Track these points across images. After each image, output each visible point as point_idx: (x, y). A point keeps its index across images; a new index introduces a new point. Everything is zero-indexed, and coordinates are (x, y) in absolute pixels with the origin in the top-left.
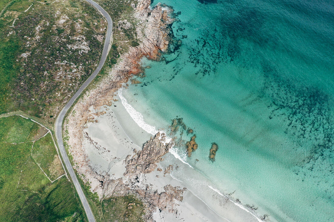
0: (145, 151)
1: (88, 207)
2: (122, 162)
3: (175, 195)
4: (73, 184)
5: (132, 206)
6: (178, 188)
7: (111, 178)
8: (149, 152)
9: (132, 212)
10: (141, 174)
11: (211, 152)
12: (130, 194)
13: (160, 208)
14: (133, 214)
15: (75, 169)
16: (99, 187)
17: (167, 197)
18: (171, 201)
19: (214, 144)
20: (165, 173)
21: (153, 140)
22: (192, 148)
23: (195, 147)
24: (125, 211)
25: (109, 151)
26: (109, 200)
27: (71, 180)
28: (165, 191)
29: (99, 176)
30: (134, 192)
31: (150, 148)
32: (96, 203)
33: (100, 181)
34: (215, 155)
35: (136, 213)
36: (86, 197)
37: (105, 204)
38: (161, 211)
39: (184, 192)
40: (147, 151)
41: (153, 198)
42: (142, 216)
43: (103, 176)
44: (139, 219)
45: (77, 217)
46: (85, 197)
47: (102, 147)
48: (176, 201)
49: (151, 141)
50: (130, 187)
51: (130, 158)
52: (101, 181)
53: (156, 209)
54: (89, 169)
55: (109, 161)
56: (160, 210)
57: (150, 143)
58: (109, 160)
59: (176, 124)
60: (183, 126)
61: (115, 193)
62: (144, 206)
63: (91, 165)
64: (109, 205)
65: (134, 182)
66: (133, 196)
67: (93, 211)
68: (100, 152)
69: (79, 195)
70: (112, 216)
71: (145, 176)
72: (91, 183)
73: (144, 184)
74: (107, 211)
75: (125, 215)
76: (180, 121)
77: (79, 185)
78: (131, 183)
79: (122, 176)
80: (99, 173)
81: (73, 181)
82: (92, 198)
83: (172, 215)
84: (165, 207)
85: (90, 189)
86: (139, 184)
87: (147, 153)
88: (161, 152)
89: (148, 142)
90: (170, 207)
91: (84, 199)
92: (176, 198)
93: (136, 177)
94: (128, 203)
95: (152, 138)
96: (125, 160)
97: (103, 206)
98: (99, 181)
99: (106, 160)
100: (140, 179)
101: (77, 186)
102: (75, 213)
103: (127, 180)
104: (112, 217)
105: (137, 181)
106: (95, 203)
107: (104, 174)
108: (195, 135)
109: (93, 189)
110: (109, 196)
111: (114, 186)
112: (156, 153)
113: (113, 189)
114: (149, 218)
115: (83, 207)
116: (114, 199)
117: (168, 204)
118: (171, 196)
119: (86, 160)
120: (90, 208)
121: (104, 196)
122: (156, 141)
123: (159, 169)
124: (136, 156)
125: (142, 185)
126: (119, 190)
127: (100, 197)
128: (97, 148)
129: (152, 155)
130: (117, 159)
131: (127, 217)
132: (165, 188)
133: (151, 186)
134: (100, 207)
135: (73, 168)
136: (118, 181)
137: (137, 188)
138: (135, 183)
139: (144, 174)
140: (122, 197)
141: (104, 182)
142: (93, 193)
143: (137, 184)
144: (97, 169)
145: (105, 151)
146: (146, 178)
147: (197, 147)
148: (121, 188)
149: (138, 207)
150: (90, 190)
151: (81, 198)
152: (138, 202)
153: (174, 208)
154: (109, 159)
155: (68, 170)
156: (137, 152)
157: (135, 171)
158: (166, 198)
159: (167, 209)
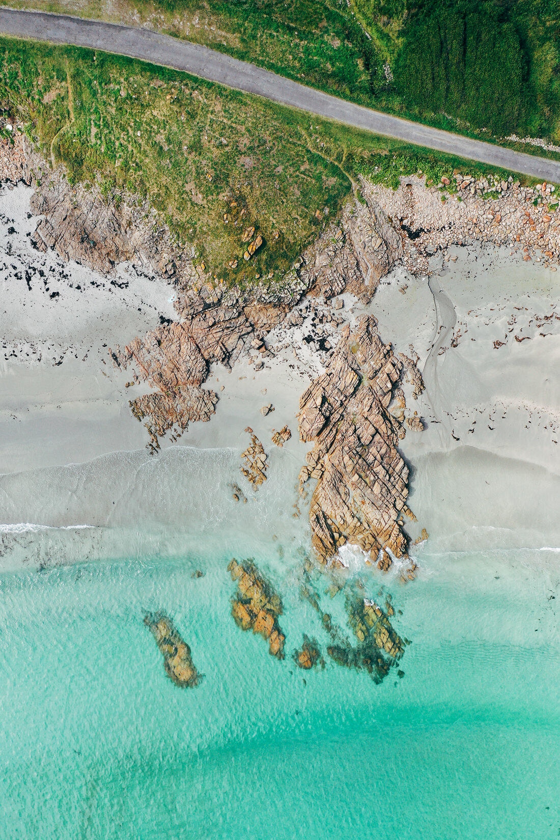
0: (383, 451)
1: (371, 126)
2: (421, 349)
3: (167, 403)
4: (492, 141)
5: (249, 244)
6: (175, 434)
7: (400, 272)
8: (371, 459)
9: (228, 229)
10: (323, 371)
11: (179, 645)
12: (291, 278)
13: (172, 326)
14: (225, 227)
15: (538, 186)
16: (408, 212)
17: (182, 376)
18: (160, 375)
19: (191, 682)
20: (254, 442)
21: (398, 512)
22: (246, 602)
23: (242, 612)
24: (254, 212)
25: (498, 344)
26: (334, 202)
27: (511, 145)
28: (204, 386)
29: (441, 241)
30: (287, 297)
31: (376, 474)
32: (362, 157)
33: (422, 230)
34: (159, 644)
35: (217, 237)
36: (410, 147)
37: (333, 181)
38: (163, 320)
39: (148, 438)
40: (378, 457)
41: (216, 334)
42: (193, 249)
43: (430, 255)
44: (195, 232)
45: (375, 73)
46: (415, 142)
47: (537, 337)
48: (147, 388)
49: (399, 505)
50: (318, 301)
51: (408, 387)
52: (422, 234)
53: (180, 310)
54: (497, 232)
55: (460, 315)
56: (169, 321)
57: (393, 492)
58: (467, 319)
59: (378, 641)
60: (350, 657)
61: (339, 235)
62: (216, 281)
63: (503, 252)
64: (321, 189)
65: (320, 326)
66: (279, 279)
67: (346, 130)
68: (523, 319)
69: (435, 131)
70: (276, 166)
71: (306, 376)
72: (444, 199)
73: (284, 350)
74: (306, 166)
75: (241, 199)
76: (377, 663)
77: (470, 157)
78: (326, 313)
79: (373, 310)
80: (454, 251)
81: (501, 149)
82: (389, 158)
83: (124, 339)
84: (159, 343)
85: (425, 177)
86: (298, 334)
87: (373, 450)
88: (331, 493)
89: (406, 491)
90: (148, 357)
91: (408, 135)
92: (155, 396)
93: (327, 345)
94: (271, 243)
95: (407, 518)
96: (420, 365)
97: (335, 171)
98: (426, 226)
99: (475, 308)
100: (309, 353)
101: (470, 148)
102: (391, 77)
103: (346, 314)
104: (274, 163)
105: (316, 338)
106: (366, 155)
107: (435, 262)
108: (280, 655)
109: (415, 189)
110: (347, 213)
111: (366, 260)
112: (346, 478)
113: (358, 248)
114: (174, 266)
115: (387, 110)
116: (321, 217)
117: (160, 358)
118: (172, 390)
119: (539, 252)
120: (364, 128)
121: (362, 201)
122: (386, 517)
123: (285, 436)
124: (394, 410)
125: (287, 340)
126: (337, 260)
127: (370, 187)
128: (547, 318)
129: (346, 458)
130: (448, 343)
131: (228, 203)
132: (213, 398)
133: (258, 361)
134: (340, 161)
135: (548, 183)
136: (367, 283)
137: (292, 315)
138: (314, 325)
139: (315, 376)
140: (305, 247)
141: (408, 241)
142: (404, 179)
143: (306, 328)
144: (473, 255)
145: (511, 336)
146: (295, 372)
147: (238, 621)
148: (340, 270)
149: (229, 259)
150: (421, 176)
151: (422, 127)
152: (240, 275)
153: (133, 363)
154: (473, 321)
155: (554, 162)
156: (406, 425)
157: (350, 358)
158: (183, 368)
159: (150, 342)
